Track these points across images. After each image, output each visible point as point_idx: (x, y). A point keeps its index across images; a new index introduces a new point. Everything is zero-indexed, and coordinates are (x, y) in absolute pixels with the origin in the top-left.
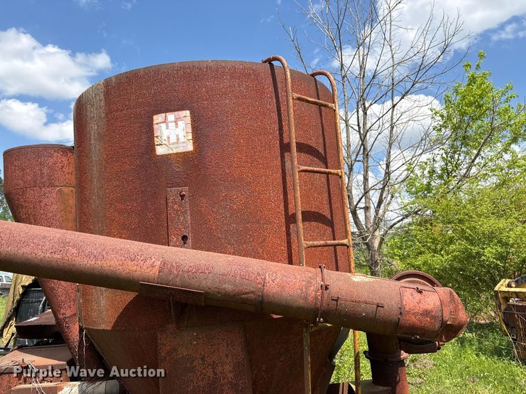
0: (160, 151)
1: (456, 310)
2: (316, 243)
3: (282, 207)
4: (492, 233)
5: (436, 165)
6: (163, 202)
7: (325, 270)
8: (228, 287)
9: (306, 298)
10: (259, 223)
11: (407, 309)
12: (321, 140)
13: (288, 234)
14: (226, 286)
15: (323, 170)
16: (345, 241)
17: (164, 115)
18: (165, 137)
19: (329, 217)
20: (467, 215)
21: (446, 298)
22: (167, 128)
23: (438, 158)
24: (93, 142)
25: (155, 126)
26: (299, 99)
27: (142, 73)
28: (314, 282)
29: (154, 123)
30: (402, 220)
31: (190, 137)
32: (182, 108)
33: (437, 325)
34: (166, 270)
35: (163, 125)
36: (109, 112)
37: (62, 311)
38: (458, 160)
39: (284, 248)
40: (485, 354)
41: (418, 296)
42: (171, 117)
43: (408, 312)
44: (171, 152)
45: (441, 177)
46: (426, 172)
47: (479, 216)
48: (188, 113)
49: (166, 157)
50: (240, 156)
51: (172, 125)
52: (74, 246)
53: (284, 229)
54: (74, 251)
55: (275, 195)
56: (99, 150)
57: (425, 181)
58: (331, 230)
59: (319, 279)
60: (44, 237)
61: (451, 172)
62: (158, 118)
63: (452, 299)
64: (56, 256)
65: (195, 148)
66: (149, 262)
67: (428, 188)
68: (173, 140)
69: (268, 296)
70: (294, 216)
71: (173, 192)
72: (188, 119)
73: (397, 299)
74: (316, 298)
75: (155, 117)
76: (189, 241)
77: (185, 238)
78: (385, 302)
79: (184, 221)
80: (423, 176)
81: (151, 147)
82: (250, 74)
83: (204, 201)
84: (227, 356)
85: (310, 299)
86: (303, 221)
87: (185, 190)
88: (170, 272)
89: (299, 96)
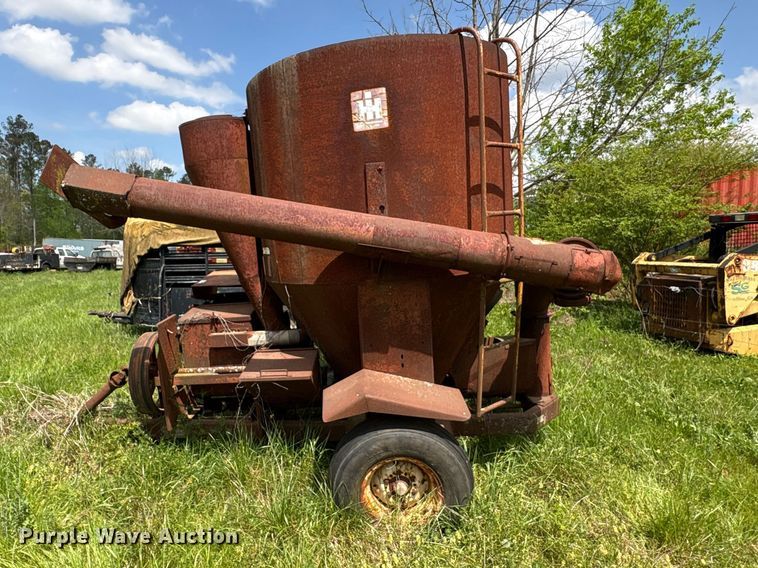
0: (358, 127)
1: (613, 270)
2: (496, 213)
3: (465, 180)
4: (638, 200)
5: (580, 118)
6: (361, 175)
7: (510, 236)
8: (430, 248)
9: (494, 257)
10: (445, 195)
11: (577, 266)
12: (500, 113)
13: (469, 205)
14: (428, 247)
15: (500, 143)
16: (518, 211)
17: (360, 92)
18: (362, 114)
19: (502, 188)
20: (613, 180)
21: (609, 259)
22: (365, 105)
23: (584, 110)
24: (285, 116)
25: (353, 104)
26: (489, 73)
27: (338, 49)
28: (500, 244)
29: (352, 100)
30: (531, 186)
31: (386, 114)
32: (378, 86)
33: (599, 279)
34: (379, 234)
35: (361, 103)
36: (303, 89)
37: (247, 272)
38: (609, 111)
39: (465, 217)
40: (611, 328)
41: (586, 256)
42: (368, 94)
43: (577, 269)
44: (368, 129)
45: (583, 133)
46: (565, 128)
47: (628, 181)
48: (383, 90)
49: (364, 133)
50: (430, 131)
51: (369, 102)
52: (302, 215)
53: (466, 200)
54: (303, 218)
55: (459, 168)
56: (293, 125)
57: (563, 138)
58: (502, 200)
59: (505, 242)
60: (277, 207)
61: (598, 128)
62: (355, 96)
63: (613, 260)
64: (289, 222)
65: (390, 125)
66: (364, 228)
67: (567, 147)
68: (370, 117)
69: (463, 255)
70: (479, 187)
71: (371, 166)
72: (385, 95)
73: (569, 259)
74: (502, 257)
75: (352, 94)
76: (386, 210)
77: (382, 208)
78: (559, 261)
79: (380, 192)
80: (561, 132)
81: (349, 124)
82: (441, 48)
83: (398, 174)
84: (416, 305)
85: (498, 258)
86: (487, 192)
87: (381, 165)
88: (383, 236)
89: (489, 70)
